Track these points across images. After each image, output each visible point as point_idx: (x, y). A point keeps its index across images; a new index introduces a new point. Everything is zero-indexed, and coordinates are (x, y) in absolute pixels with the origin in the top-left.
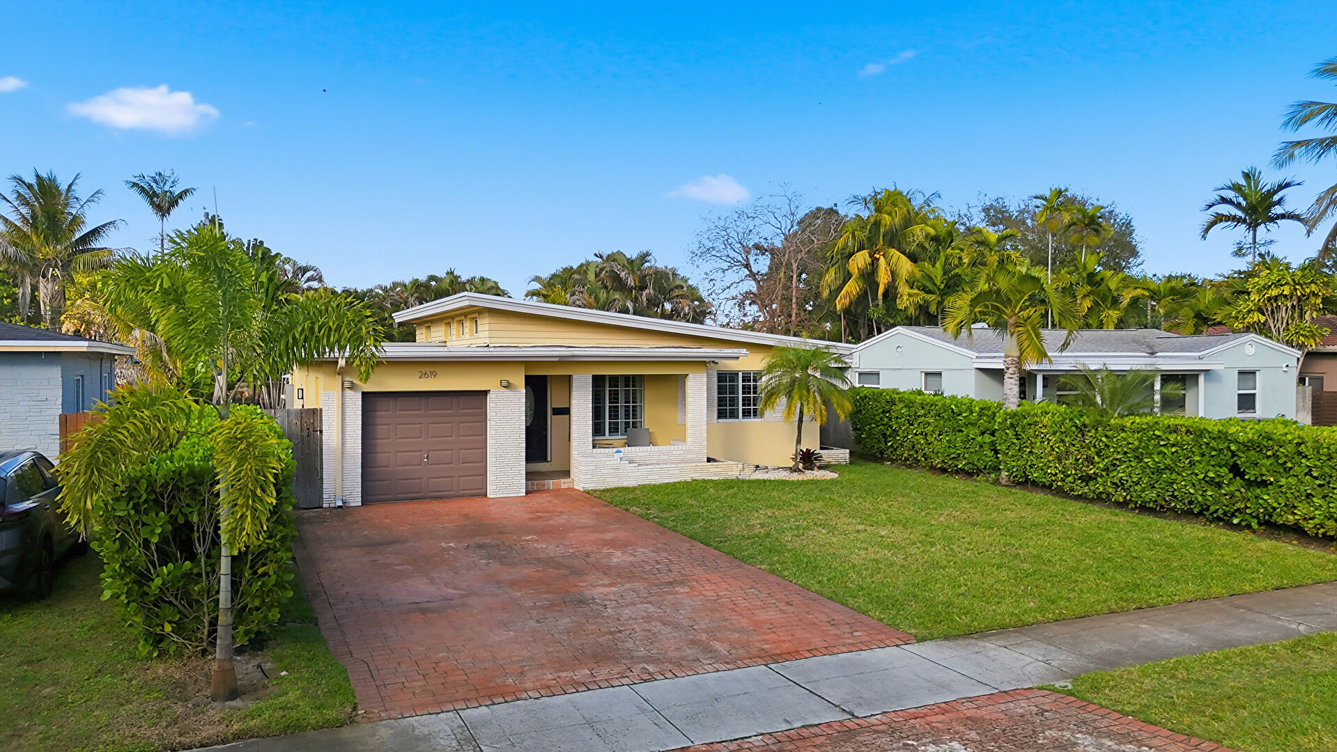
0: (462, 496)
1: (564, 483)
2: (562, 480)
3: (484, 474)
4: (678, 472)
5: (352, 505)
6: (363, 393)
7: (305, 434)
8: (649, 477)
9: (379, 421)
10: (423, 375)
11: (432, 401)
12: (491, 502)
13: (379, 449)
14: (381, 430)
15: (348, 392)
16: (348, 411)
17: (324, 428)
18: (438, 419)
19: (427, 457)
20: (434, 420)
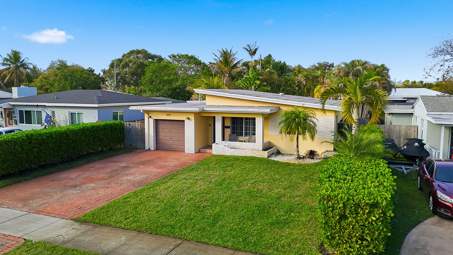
0: (180, 151)
3: (185, 146)
5: (151, 150)
6: (154, 119)
7: (141, 129)
8: (234, 153)
9: (160, 127)
10: (167, 115)
11: (173, 122)
12: (186, 154)
13: (160, 135)
14: (160, 130)
15: (150, 119)
16: (150, 124)
17: (145, 128)
18: (174, 128)
19: (171, 138)
20: (173, 128)
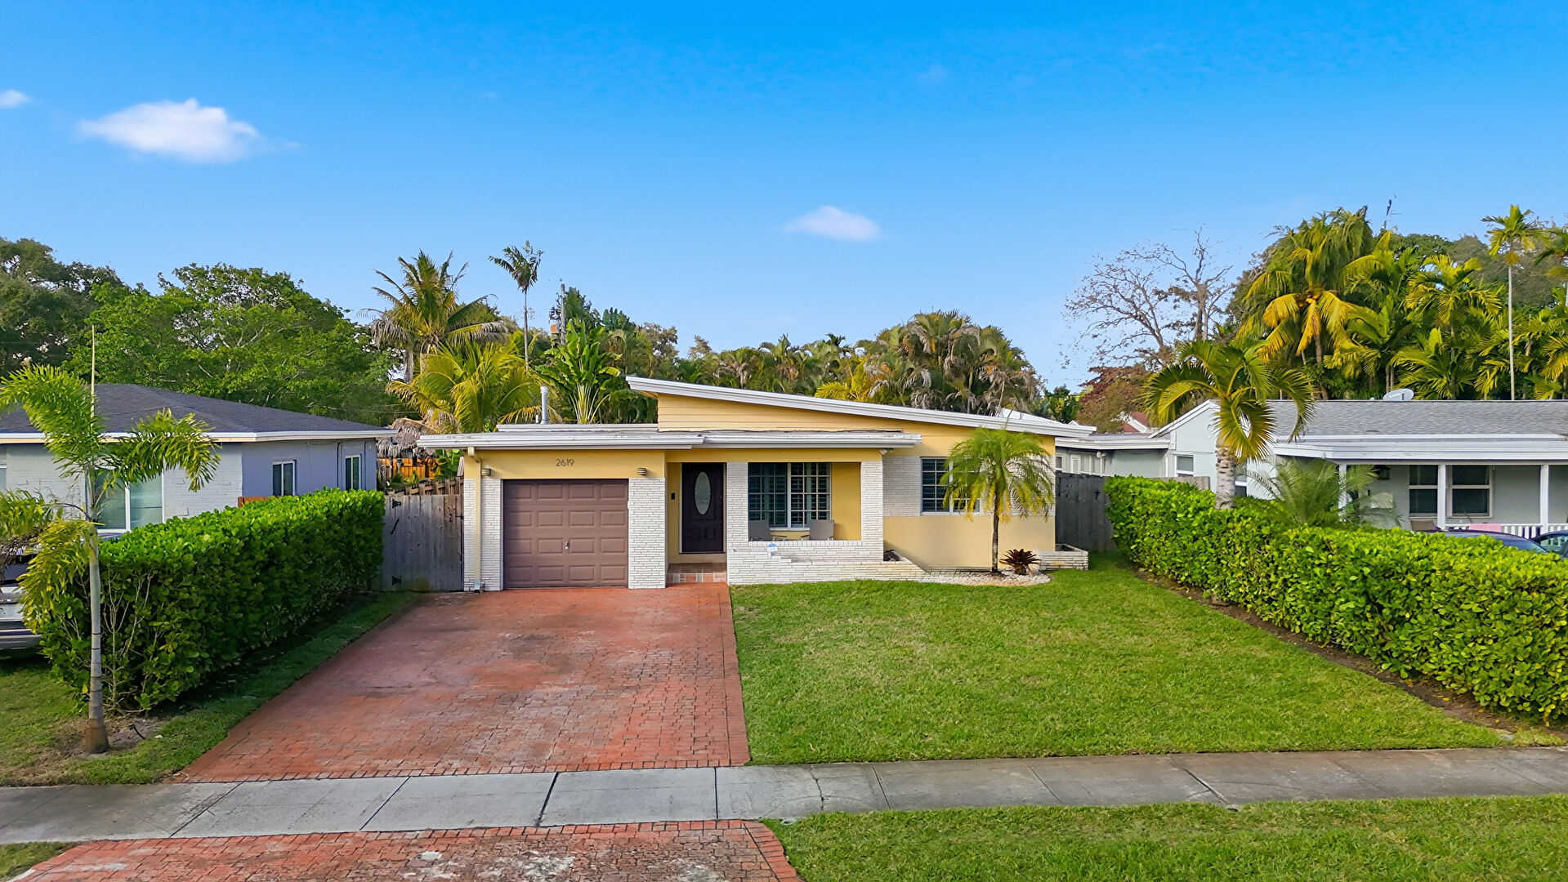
0: (603, 585)
1: (716, 577)
2: (714, 574)
3: (626, 565)
4: (839, 570)
5: (491, 589)
6: (505, 482)
7: (448, 519)
8: (805, 575)
9: (521, 508)
10: (561, 463)
12: (631, 596)
13: (522, 535)
14: (523, 517)
15: (488, 480)
16: (487, 497)
17: (465, 514)
18: (579, 507)
19: (568, 545)
20: (575, 508)
